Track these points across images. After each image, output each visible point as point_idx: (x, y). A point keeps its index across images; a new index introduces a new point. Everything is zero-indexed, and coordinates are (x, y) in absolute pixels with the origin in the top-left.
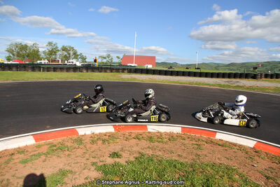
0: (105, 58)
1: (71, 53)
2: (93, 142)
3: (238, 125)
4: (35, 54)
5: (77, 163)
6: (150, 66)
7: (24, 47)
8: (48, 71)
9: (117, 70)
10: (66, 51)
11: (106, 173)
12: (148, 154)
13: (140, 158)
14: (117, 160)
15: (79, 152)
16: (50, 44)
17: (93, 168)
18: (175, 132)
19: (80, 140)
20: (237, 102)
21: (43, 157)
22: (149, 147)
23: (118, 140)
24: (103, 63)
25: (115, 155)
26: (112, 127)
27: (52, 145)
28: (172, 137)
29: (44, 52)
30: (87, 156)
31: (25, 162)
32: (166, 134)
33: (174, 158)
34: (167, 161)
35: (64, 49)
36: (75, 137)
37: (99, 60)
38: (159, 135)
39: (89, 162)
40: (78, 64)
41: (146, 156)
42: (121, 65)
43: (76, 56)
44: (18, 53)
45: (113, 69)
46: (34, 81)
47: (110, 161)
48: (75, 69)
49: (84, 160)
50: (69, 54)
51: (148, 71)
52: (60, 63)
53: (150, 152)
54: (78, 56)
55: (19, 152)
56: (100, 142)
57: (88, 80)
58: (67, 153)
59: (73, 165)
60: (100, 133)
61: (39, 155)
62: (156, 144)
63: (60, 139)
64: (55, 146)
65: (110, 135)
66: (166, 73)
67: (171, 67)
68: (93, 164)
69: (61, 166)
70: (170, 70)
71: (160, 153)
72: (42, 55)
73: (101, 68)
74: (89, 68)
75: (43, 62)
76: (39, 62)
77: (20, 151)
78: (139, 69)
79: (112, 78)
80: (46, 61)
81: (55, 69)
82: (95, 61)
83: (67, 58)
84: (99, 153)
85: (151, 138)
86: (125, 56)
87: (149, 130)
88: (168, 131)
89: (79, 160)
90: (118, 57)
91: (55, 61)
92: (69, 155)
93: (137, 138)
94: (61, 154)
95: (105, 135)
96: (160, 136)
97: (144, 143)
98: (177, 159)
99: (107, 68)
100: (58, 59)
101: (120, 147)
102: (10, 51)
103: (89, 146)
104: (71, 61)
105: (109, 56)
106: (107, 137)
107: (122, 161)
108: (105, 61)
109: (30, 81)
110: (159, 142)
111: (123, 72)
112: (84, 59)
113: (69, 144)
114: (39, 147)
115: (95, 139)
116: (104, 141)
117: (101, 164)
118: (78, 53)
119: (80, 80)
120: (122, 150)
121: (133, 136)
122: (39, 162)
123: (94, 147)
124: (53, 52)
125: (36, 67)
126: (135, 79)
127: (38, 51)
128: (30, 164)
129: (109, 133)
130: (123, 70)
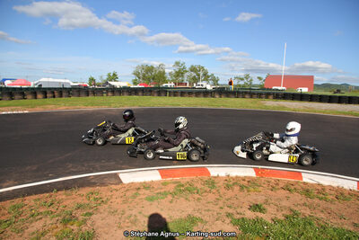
0: (242, 79)
1: (201, 74)
2: (228, 187)
3: (286, 161)
4: (161, 76)
5: (208, 210)
6: (305, 90)
7: (150, 69)
8: (175, 96)
9: (260, 95)
10: (195, 72)
11: (245, 231)
12: (303, 214)
13: (292, 217)
14: (260, 215)
15: (211, 197)
16: (177, 63)
17: (228, 221)
18: (346, 187)
19: (212, 182)
20: (287, 130)
21: (170, 197)
22: (304, 204)
23: (260, 189)
24: (240, 85)
25: (256, 207)
26: (253, 170)
27: (180, 185)
28: (340, 194)
29: (170, 74)
30: (221, 204)
31: (151, 199)
32: (331, 188)
33: (346, 227)
34: (335, 230)
35: (193, 69)
36: (206, 178)
37: (235, 82)
38: (320, 188)
39: (223, 212)
40: (209, 87)
41: (301, 217)
42: (264, 89)
43: (206, 77)
44: (144, 76)
45: (254, 94)
46: (160, 107)
47: (250, 215)
48: (206, 93)
49: (216, 208)
50: (199, 75)
51: (302, 97)
52: (188, 86)
53: (308, 212)
54: (208, 77)
55: (145, 188)
56: (237, 188)
57: (222, 108)
58: (196, 196)
59: (203, 212)
60: (237, 177)
61: (165, 194)
62: (316, 201)
63: (187, 179)
64: (183, 186)
65: (250, 181)
66: (330, 100)
67: (338, 91)
68: (229, 215)
69: (190, 211)
70: (338, 95)
71: (322, 215)
72: (168, 77)
73: (238, 92)
74: (222, 92)
75: (169, 85)
76: (164, 85)
77: (147, 186)
78: (290, 94)
79: (251, 105)
80: (173, 84)
81: (182, 94)
82: (231, 83)
83: (196, 80)
84: (236, 202)
85: (307, 191)
86: (269, 77)
87: (305, 180)
88: (335, 185)
89: (211, 206)
90: (260, 78)
91: (181, 84)
92: (198, 199)
93: (287, 188)
94: (189, 196)
95: (244, 180)
96: (322, 190)
97: (298, 198)
98: (351, 229)
99: (246, 93)
100: (185, 81)
101: (264, 198)
102: (136, 74)
103: (222, 191)
104: (200, 83)
105: (247, 77)
106: (246, 182)
107: (266, 217)
108: (242, 83)
109: (156, 107)
110: (321, 199)
111: (267, 97)
112: (215, 81)
113: (199, 186)
114: (165, 184)
115: (230, 183)
116: (242, 188)
117: (238, 216)
118: (209, 74)
119: (212, 107)
120: (266, 202)
121: (281, 185)
122: (165, 201)
123: (230, 193)
124: (180, 73)
125: (162, 92)
126: (284, 107)
127: (164, 73)
128: (155, 203)
129: (249, 177)
130: (267, 95)
